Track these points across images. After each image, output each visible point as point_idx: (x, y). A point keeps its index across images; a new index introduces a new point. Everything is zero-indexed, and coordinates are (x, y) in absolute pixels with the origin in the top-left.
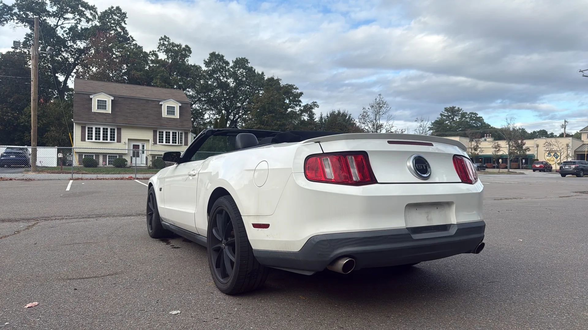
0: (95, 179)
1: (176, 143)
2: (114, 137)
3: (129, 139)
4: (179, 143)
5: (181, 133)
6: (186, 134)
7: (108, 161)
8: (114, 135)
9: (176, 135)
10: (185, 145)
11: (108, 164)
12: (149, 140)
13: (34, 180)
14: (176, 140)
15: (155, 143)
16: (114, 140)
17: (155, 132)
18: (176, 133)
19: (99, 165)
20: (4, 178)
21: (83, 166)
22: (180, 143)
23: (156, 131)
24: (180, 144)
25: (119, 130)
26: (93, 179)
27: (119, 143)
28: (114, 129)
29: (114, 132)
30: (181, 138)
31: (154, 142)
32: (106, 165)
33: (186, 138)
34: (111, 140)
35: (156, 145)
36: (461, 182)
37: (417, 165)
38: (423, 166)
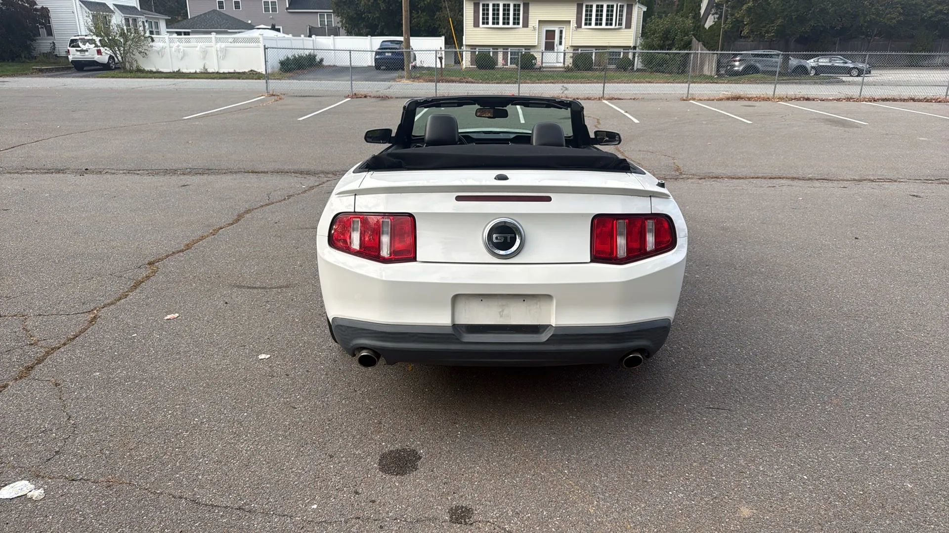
1: (611, 24)
2: (519, 19)
3: (540, 21)
4: (616, 25)
5: (622, 7)
6: (630, 8)
7: (511, 58)
8: (519, 15)
9: (612, 11)
10: (626, 28)
11: (511, 64)
12: (570, 22)
14: (612, 20)
15: (579, 26)
16: (518, 24)
17: (580, 6)
18: (612, 6)
19: (497, 65)
20: (358, 95)
21: (475, 67)
22: (619, 25)
23: (582, 5)
24: (617, 27)
25: (526, 6)
27: (525, 29)
28: (519, 5)
29: (519, 10)
30: (621, 15)
31: (577, 23)
32: (507, 65)
33: (629, 13)
34: (514, 23)
35: (579, 30)
36: (589, 261)
37: (495, 236)
38: (506, 238)
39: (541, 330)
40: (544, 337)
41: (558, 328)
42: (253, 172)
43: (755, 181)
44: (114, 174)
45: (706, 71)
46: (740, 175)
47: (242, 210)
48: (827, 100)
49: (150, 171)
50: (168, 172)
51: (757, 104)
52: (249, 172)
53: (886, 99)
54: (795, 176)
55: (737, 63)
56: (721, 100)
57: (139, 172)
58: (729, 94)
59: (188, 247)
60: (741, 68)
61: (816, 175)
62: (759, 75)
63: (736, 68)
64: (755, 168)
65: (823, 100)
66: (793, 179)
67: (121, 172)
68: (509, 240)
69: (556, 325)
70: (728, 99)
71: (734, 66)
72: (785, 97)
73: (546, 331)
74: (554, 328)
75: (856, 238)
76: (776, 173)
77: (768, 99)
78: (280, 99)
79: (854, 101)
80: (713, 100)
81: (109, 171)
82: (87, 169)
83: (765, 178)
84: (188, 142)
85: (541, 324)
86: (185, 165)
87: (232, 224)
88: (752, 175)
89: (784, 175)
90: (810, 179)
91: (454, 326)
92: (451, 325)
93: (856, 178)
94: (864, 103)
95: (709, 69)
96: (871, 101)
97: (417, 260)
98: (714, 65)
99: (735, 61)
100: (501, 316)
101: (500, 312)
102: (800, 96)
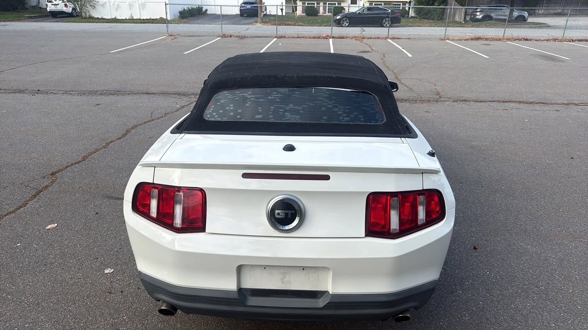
0: (296, 38)
7: (328, 9)
11: (328, 12)
13: (248, 37)
19: (319, 13)
20: (226, 35)
21: (305, 14)
26: (294, 37)
32: (326, 13)
36: (364, 236)
37: (277, 212)
38: (287, 214)
39: (319, 296)
40: (321, 303)
41: (335, 296)
42: (147, 93)
43: (492, 104)
44: (56, 94)
45: (457, 18)
46: (481, 99)
47: (131, 125)
48: (540, 40)
49: (80, 92)
50: (91, 93)
51: (492, 43)
52: (144, 94)
53: (581, 40)
54: (521, 100)
55: (478, 13)
56: (467, 40)
57: (72, 93)
58: (473, 35)
59: (84, 159)
60: (480, 17)
61: (536, 100)
62: (493, 22)
63: (477, 17)
64: (492, 94)
65: (537, 41)
66: (520, 102)
67: (61, 92)
68: (289, 216)
69: (332, 293)
70: (472, 39)
71: (476, 15)
72: (511, 38)
73: (323, 297)
74: (330, 296)
75: (572, 158)
76: (507, 98)
77: (500, 40)
78: (175, 38)
79: (559, 41)
80: (462, 40)
81: (53, 91)
82: (39, 90)
83: (499, 102)
84: (109, 70)
85: (319, 290)
86: (103, 88)
87: (120, 138)
88: (491, 99)
89: (513, 100)
90: (531, 103)
91: (241, 290)
92: (236, 290)
93: (565, 102)
94: (566, 42)
95: (460, 17)
96: (570, 41)
97: (206, 231)
98: (463, 15)
99: (477, 12)
100: (283, 282)
101: (282, 279)
102: (521, 38)
